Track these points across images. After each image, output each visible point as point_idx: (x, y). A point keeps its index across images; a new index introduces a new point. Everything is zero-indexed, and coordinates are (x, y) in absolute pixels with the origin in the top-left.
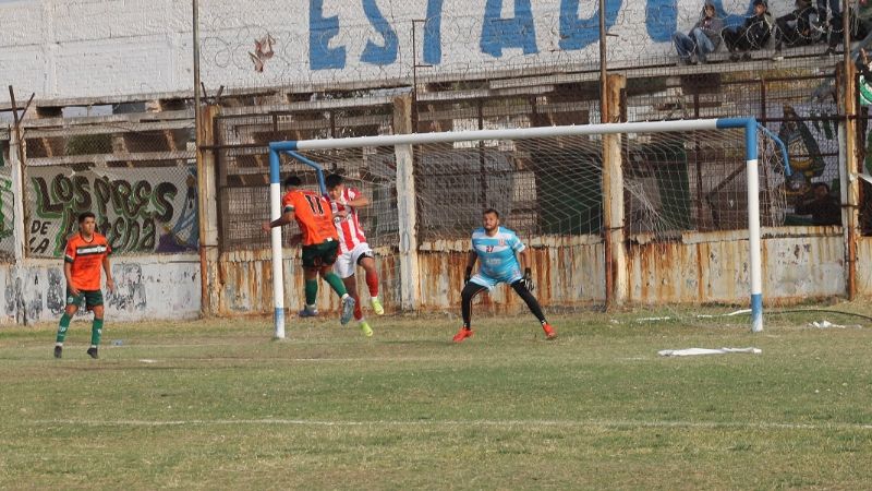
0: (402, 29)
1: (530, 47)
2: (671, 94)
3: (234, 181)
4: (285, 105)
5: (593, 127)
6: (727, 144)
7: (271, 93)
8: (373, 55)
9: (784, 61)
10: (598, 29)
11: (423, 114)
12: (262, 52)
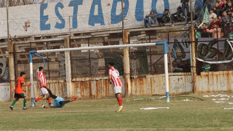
0: (66, 19)
1: (102, 23)
2: (143, 36)
3: (19, 62)
4: (33, 40)
5: (121, 45)
6: (158, 49)
7: (29, 37)
8: (58, 26)
9: (174, 26)
10: (122, 18)
11: (73, 42)
12: (27, 26)
